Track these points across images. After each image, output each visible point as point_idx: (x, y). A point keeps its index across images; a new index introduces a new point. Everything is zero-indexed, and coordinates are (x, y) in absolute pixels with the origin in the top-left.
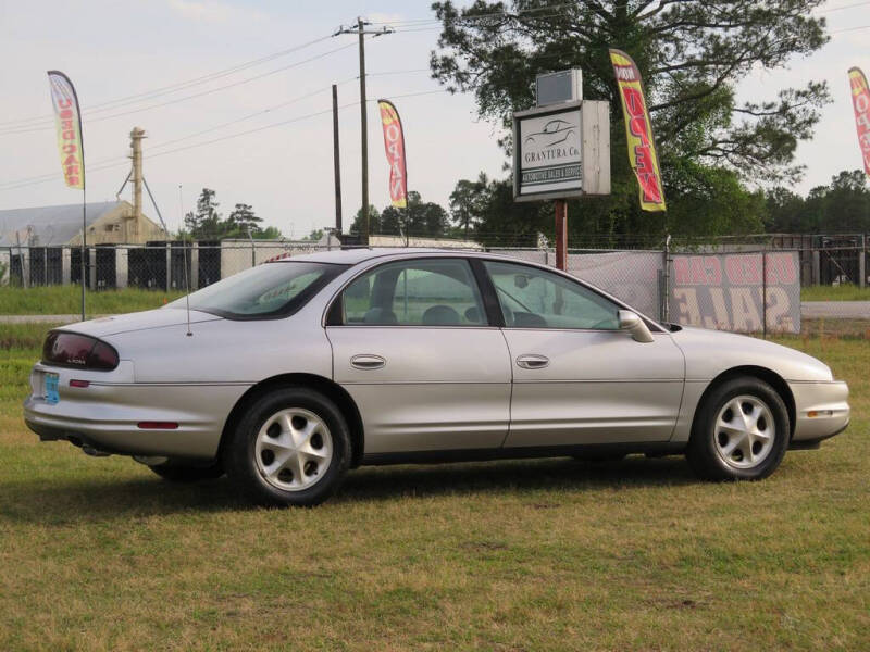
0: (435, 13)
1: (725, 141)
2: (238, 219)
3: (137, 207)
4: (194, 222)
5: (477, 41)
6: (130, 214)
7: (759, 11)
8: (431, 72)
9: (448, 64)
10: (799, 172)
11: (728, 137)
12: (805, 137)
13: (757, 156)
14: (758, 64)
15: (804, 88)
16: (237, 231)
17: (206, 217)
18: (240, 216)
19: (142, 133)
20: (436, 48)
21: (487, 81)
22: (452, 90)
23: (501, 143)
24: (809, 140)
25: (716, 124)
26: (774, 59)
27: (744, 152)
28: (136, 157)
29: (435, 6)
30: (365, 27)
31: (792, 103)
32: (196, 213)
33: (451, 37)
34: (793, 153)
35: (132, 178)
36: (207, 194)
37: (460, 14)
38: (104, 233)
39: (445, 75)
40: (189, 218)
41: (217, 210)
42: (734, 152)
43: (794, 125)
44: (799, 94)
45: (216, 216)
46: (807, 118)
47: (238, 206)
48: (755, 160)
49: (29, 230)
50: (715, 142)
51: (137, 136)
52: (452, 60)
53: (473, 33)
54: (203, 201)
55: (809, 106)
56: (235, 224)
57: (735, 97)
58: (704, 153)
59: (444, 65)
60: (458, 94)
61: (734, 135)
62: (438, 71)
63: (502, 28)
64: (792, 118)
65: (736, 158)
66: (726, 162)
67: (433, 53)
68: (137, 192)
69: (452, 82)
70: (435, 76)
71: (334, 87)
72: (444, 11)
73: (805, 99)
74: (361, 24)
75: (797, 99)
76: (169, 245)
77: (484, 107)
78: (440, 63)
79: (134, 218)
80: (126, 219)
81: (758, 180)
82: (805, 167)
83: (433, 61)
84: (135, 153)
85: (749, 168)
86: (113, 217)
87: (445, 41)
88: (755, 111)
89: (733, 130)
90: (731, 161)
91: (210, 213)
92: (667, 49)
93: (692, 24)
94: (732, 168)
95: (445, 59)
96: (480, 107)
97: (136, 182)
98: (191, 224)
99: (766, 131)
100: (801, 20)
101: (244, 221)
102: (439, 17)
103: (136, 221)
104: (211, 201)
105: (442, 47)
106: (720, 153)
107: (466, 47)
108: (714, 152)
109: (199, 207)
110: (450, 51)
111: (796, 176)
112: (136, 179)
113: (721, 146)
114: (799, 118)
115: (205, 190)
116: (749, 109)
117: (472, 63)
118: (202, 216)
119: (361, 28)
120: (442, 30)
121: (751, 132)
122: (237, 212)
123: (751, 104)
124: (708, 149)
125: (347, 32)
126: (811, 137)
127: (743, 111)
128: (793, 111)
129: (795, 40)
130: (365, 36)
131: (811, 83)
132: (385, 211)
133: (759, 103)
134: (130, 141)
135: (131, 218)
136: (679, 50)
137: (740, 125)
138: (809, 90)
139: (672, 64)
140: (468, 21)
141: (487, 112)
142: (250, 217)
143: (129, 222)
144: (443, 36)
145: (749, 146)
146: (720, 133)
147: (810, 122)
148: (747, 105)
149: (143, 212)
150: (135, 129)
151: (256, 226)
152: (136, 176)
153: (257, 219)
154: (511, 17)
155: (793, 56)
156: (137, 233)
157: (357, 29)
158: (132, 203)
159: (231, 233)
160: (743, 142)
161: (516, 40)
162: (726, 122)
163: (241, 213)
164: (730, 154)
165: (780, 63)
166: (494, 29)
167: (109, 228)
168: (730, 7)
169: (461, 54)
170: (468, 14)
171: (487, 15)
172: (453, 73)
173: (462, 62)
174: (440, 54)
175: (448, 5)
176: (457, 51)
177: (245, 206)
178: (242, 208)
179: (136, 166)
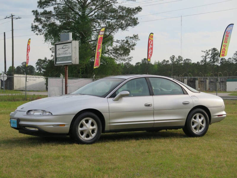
0: (33, 13)
1: (111, 50)
5: (44, 21)
7: (120, 15)
8: (31, 29)
9: (36, 27)
10: (131, 58)
11: (112, 49)
12: (132, 49)
13: (119, 54)
14: (120, 29)
15: (132, 36)
20: (33, 23)
21: (47, 32)
22: (37, 34)
23: (51, 49)
24: (133, 50)
25: (109, 45)
26: (124, 28)
27: (116, 53)
29: (33, 11)
30: (13, 17)
31: (129, 40)
33: (37, 20)
34: (129, 53)
37: (40, 14)
39: (35, 30)
42: (113, 53)
43: (130, 46)
44: (131, 38)
46: (133, 44)
48: (119, 55)
50: (109, 50)
52: (37, 26)
53: (43, 19)
55: (133, 41)
57: (114, 38)
58: (106, 53)
59: (35, 28)
60: (39, 35)
61: (113, 48)
62: (33, 29)
63: (51, 18)
64: (129, 44)
65: (114, 54)
66: (111, 56)
67: (32, 24)
69: (37, 32)
70: (33, 30)
71: (5, 33)
72: (35, 13)
73: (132, 39)
75: (130, 39)
77: (46, 39)
78: (34, 27)
81: (120, 61)
82: (132, 57)
83: (32, 26)
85: (118, 57)
87: (35, 21)
88: (119, 42)
89: (113, 47)
90: (113, 55)
92: (96, 25)
93: (103, 18)
94: (113, 57)
95: (35, 26)
96: (45, 39)
99: (122, 47)
100: (132, 18)
102: (34, 14)
105: (35, 22)
106: (110, 53)
107: (41, 23)
108: (108, 53)
110: (37, 24)
111: (130, 60)
113: (110, 51)
114: (131, 44)
116: (118, 41)
117: (43, 27)
119: (12, 17)
121: (118, 48)
123: (118, 40)
124: (107, 52)
125: (8, 18)
126: (134, 49)
127: (116, 42)
128: (129, 42)
129: (130, 23)
130: (13, 19)
131: (134, 35)
133: (120, 40)
136: (99, 25)
137: (115, 46)
138: (134, 37)
139: (98, 29)
140: (42, 16)
141: (47, 41)
144: (35, 19)
145: (118, 51)
146: (110, 48)
147: (134, 45)
148: (117, 40)
154: (54, 15)
155: (129, 27)
157: (11, 17)
160: (116, 50)
161: (55, 21)
162: (111, 45)
164: (112, 54)
165: (126, 29)
166: (49, 18)
168: (113, 14)
169: (40, 24)
170: (42, 14)
171: (47, 14)
172: (37, 30)
173: (40, 27)
174: (34, 24)
175: (36, 11)
176: (39, 24)
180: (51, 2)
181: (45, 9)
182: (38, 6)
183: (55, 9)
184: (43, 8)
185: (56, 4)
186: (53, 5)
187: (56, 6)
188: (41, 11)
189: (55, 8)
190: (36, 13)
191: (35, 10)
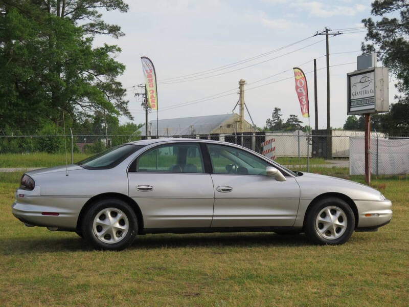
0: (363, 24)
2: (291, 122)
3: (241, 116)
4: (271, 123)
5: (384, 37)
6: (238, 120)
9: (370, 48)
16: (290, 127)
17: (276, 121)
18: (292, 120)
19: (244, 82)
20: (364, 41)
21: (387, 56)
23: (396, 86)
28: (241, 93)
29: (364, 21)
30: (329, 32)
32: (272, 119)
33: (371, 35)
35: (239, 103)
36: (277, 110)
37: (376, 24)
38: (226, 128)
40: (268, 121)
41: (281, 118)
45: (281, 120)
47: (291, 116)
49: (191, 127)
51: (242, 83)
52: (372, 46)
53: (382, 33)
54: (275, 113)
56: (289, 124)
59: (368, 49)
62: (365, 52)
63: (396, 31)
67: (363, 43)
68: (242, 109)
71: (315, 60)
72: (368, 23)
74: (327, 30)
76: (242, 135)
78: (366, 48)
79: (240, 121)
80: (237, 122)
83: (363, 47)
84: (241, 91)
86: (231, 121)
87: (368, 37)
91: (278, 119)
95: (368, 46)
97: (241, 105)
98: (269, 124)
101: (294, 123)
102: (365, 26)
103: (241, 123)
104: (279, 113)
105: (367, 40)
107: (379, 40)
109: (273, 116)
110: (370, 42)
112: (241, 103)
115: (276, 108)
117: (382, 48)
118: (274, 120)
119: (327, 32)
120: (367, 32)
122: (291, 119)
125: (320, 34)
130: (329, 36)
132: (360, 118)
134: (239, 86)
135: (239, 122)
140: (380, 27)
142: (296, 121)
143: (238, 123)
144: (368, 35)
149: (244, 119)
150: (241, 80)
151: (299, 125)
152: (241, 101)
153: (300, 122)
154: (400, 25)
156: (241, 129)
157: (325, 33)
158: (239, 114)
159: (288, 128)
161: (403, 36)
163: (293, 119)
166: (393, 31)
167: (229, 126)
169: (376, 43)
170: (379, 24)
171: (389, 25)
173: (377, 47)
174: (366, 43)
175: (370, 20)
176: (374, 42)
177: (294, 116)
178: (293, 117)
179: (241, 97)
180: (394, 2)
181: (384, 15)
182: (372, 12)
183: (402, 15)
184: (381, 15)
185: (404, 6)
186: (398, 7)
187: (404, 9)
189: (402, 13)
191: (367, 18)
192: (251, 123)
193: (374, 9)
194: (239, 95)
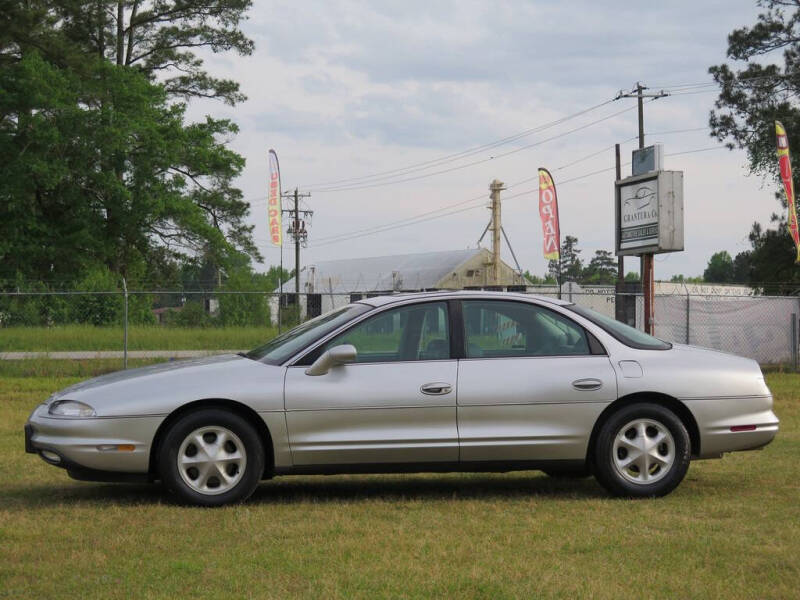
0: (712, 76)
2: (598, 264)
3: (495, 254)
4: (558, 268)
5: (753, 101)
6: (490, 261)
8: (710, 131)
9: (727, 122)
16: (598, 276)
17: (568, 263)
18: (600, 262)
19: (501, 185)
20: (715, 108)
21: (758, 138)
22: (731, 146)
23: (778, 195)
28: (495, 206)
29: (713, 70)
30: (643, 91)
33: (728, 98)
35: (491, 227)
36: (570, 241)
37: (736, 76)
38: (465, 278)
39: (723, 133)
40: (553, 264)
41: (579, 256)
45: (578, 261)
47: (598, 252)
49: (394, 276)
51: (496, 188)
52: (730, 119)
53: (749, 93)
54: (565, 248)
56: (596, 270)
59: (722, 124)
60: (736, 150)
62: (717, 129)
63: (778, 88)
67: (712, 112)
68: (496, 240)
69: (730, 139)
70: (713, 134)
71: (617, 146)
72: (721, 75)
74: (640, 89)
77: (755, 162)
78: (719, 121)
79: (493, 264)
80: (486, 265)
83: (712, 120)
84: (495, 203)
86: (474, 265)
87: (722, 102)
91: (573, 259)
95: (724, 118)
96: (751, 163)
97: (495, 230)
98: (555, 269)
101: (604, 267)
102: (716, 79)
103: (495, 267)
104: (574, 248)
105: (719, 107)
107: (742, 107)
109: (562, 253)
110: (726, 111)
112: (495, 228)
115: (569, 238)
117: (749, 122)
118: (565, 262)
119: (640, 92)
120: (720, 92)
122: (598, 259)
125: (626, 96)
130: (644, 100)
132: (737, 257)
134: (490, 192)
135: (490, 264)
140: (744, 82)
141: (758, 168)
142: (608, 262)
143: (489, 268)
144: (722, 96)
149: (502, 259)
150: (495, 181)
151: (615, 271)
152: (495, 224)
153: (617, 265)
154: (783, 78)
156: (495, 279)
157: (637, 93)
158: (491, 250)
159: (593, 278)
161: (787, 100)
163: (602, 259)
166: (769, 90)
167: (470, 273)
169: (739, 113)
170: (744, 76)
171: (762, 77)
172: (730, 131)
173: (740, 121)
174: (719, 113)
175: (724, 68)
176: (734, 111)
177: (605, 252)
178: (602, 254)
179: (495, 216)
180: (772, 34)
181: (753, 59)
182: (729, 53)
183: (788, 58)
184: (746, 58)
185: (789, 41)
186: (780, 43)
187: (788, 47)
188: (738, 67)
189: (788, 55)
190: (721, 73)
191: (719, 65)
192: (514, 266)
193: (733, 47)
194: (491, 211)
